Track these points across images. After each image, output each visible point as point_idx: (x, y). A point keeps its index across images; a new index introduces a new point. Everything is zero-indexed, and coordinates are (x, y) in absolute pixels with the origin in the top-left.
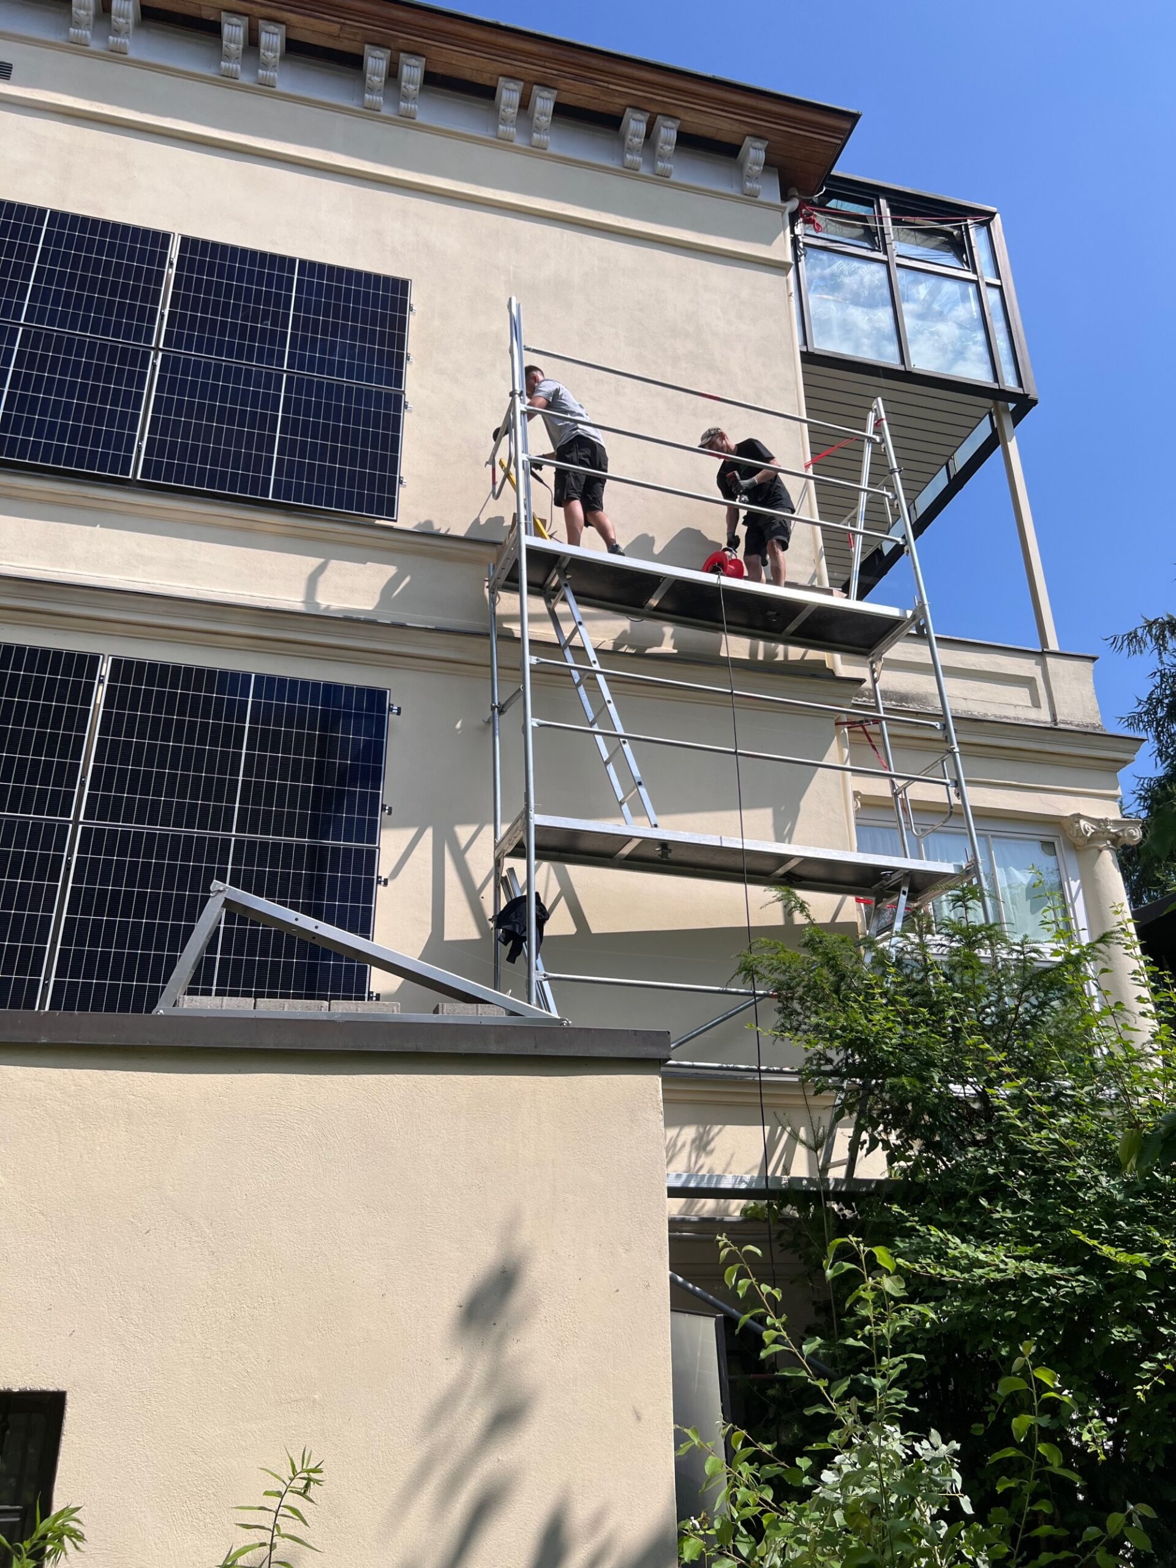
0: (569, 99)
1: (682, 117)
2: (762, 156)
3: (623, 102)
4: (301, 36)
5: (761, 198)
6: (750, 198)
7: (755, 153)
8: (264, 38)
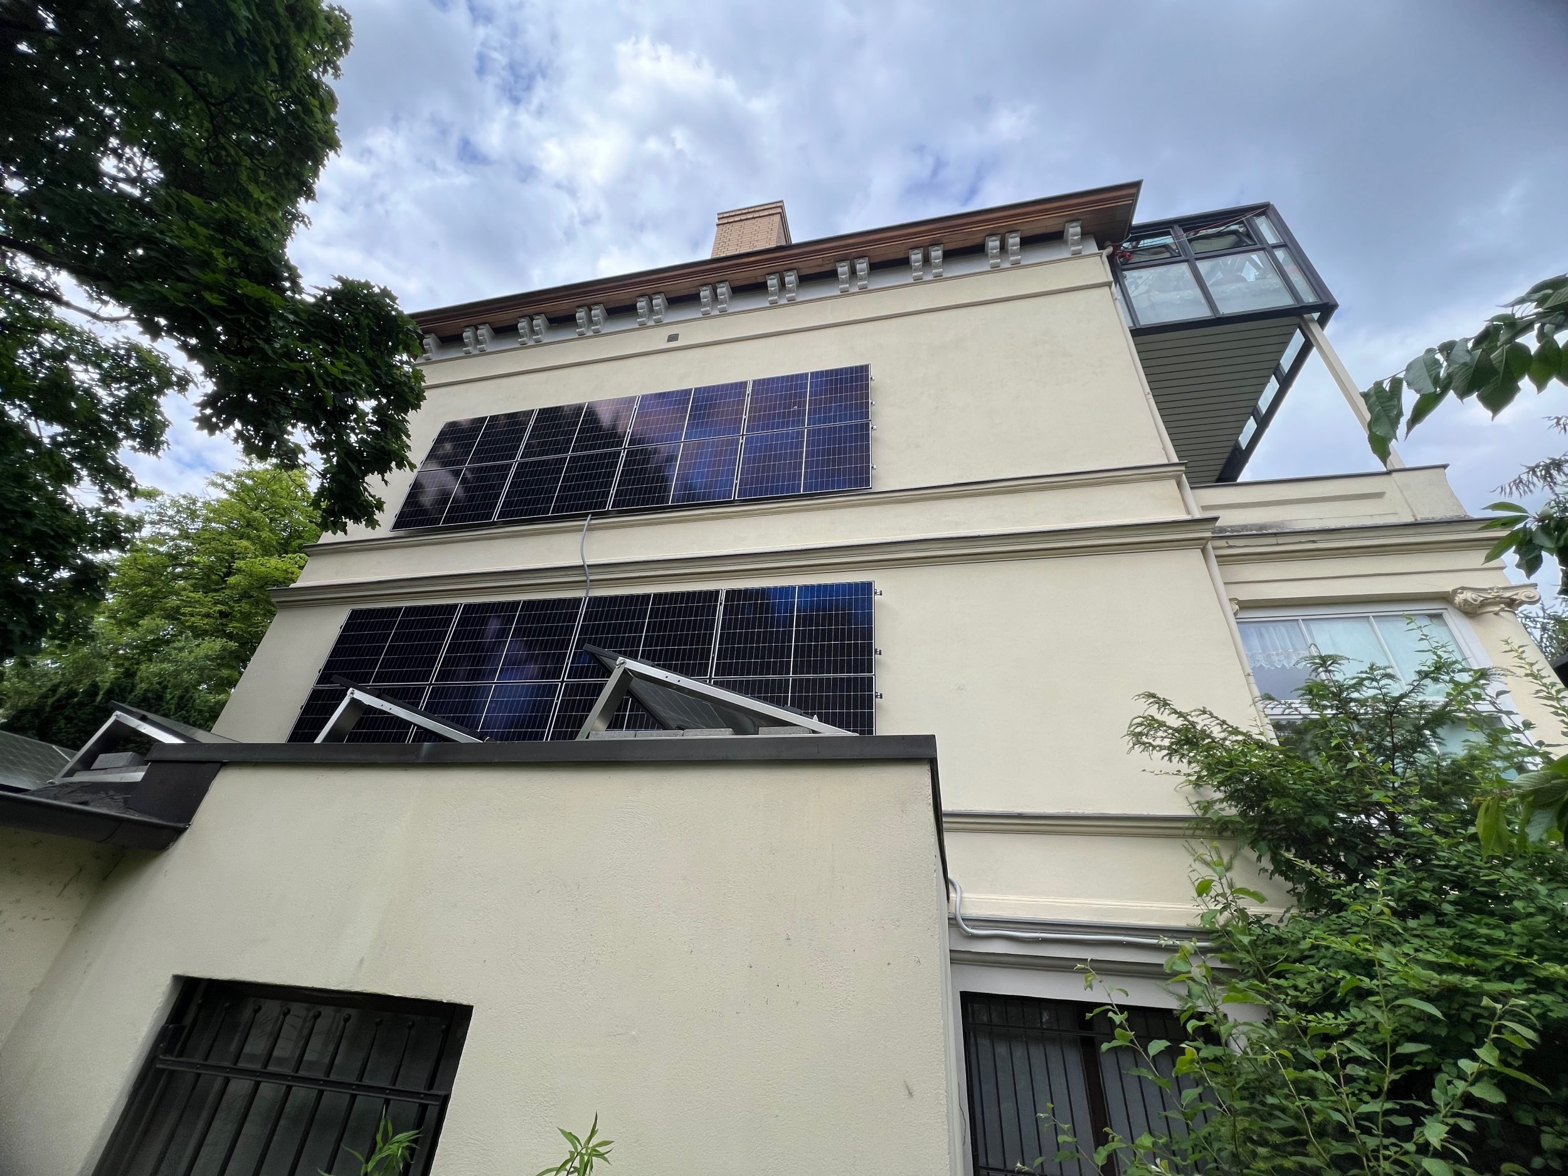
0: (951, 246)
1: (1022, 228)
2: (1079, 229)
3: (983, 235)
4: (805, 272)
5: (1084, 253)
6: (1077, 255)
7: (1074, 230)
8: (787, 279)
